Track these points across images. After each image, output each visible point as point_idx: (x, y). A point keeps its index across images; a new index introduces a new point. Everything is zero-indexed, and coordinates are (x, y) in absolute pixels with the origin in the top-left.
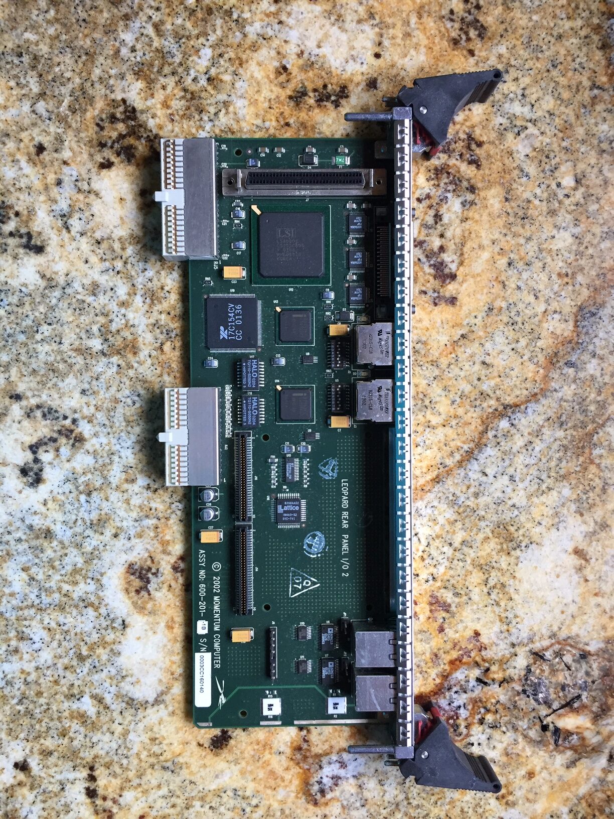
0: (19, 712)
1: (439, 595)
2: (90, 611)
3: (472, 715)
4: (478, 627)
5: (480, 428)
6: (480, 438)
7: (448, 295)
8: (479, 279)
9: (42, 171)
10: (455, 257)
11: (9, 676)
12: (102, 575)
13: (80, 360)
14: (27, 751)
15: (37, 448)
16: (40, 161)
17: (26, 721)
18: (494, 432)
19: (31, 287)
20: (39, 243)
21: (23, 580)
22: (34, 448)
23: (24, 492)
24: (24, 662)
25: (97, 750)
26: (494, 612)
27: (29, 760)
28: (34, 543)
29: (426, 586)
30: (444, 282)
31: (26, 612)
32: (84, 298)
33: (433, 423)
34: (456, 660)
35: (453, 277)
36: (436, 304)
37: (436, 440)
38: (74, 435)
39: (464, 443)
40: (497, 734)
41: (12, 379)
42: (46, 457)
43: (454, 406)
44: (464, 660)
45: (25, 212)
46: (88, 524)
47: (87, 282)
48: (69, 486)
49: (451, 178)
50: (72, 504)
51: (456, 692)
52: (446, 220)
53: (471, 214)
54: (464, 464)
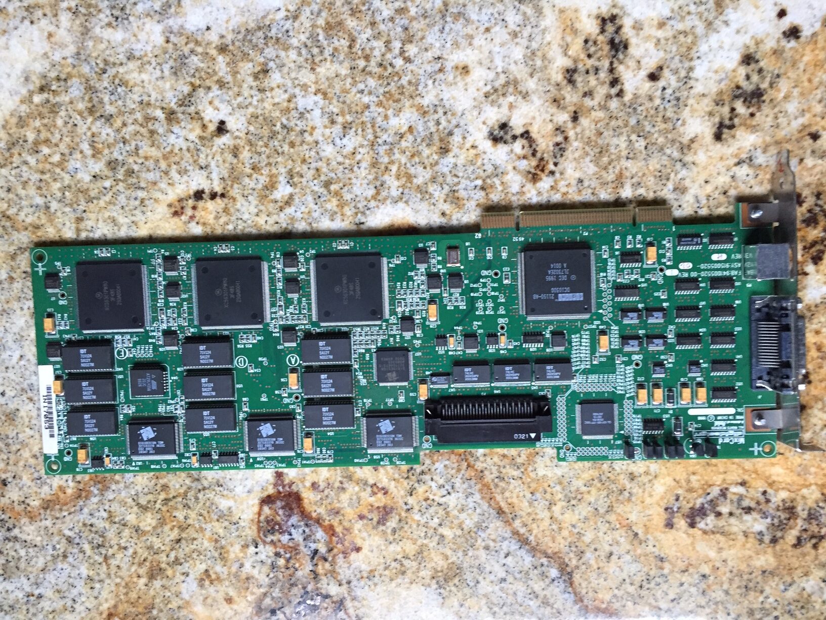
0: (275, 126)
1: (393, 514)
2: (371, 192)
3: (284, 546)
4: (365, 551)
5: (549, 551)
6: (540, 552)
7: (675, 520)
8: (690, 548)
9: (794, 138)
10: (711, 526)
11: (307, 115)
12: (406, 202)
13: (611, 177)
14: (237, 133)
15: (527, 138)
16: (803, 137)
17: (266, 132)
18: (546, 563)
19: (682, 129)
20: (724, 136)
21: (400, 128)
22: (526, 135)
23: (484, 127)
24: (322, 129)
25: (240, 201)
26: (379, 565)
27: (228, 135)
28: (436, 137)
29: (401, 503)
30: (688, 516)
31: (370, 131)
32: (671, 180)
33: (554, 508)
34: (334, 530)
35: (692, 525)
36: (666, 509)
37: (538, 511)
38: (539, 173)
39: (536, 536)
40: (265, 569)
41: (593, 113)
42: (518, 147)
43: (570, 528)
44: (334, 538)
45: (754, 123)
46: (454, 188)
47: (687, 183)
48: (489, 169)
49: (785, 522)
50: (473, 172)
51: (304, 531)
52: (747, 517)
53: (751, 540)
54: (516, 536)
